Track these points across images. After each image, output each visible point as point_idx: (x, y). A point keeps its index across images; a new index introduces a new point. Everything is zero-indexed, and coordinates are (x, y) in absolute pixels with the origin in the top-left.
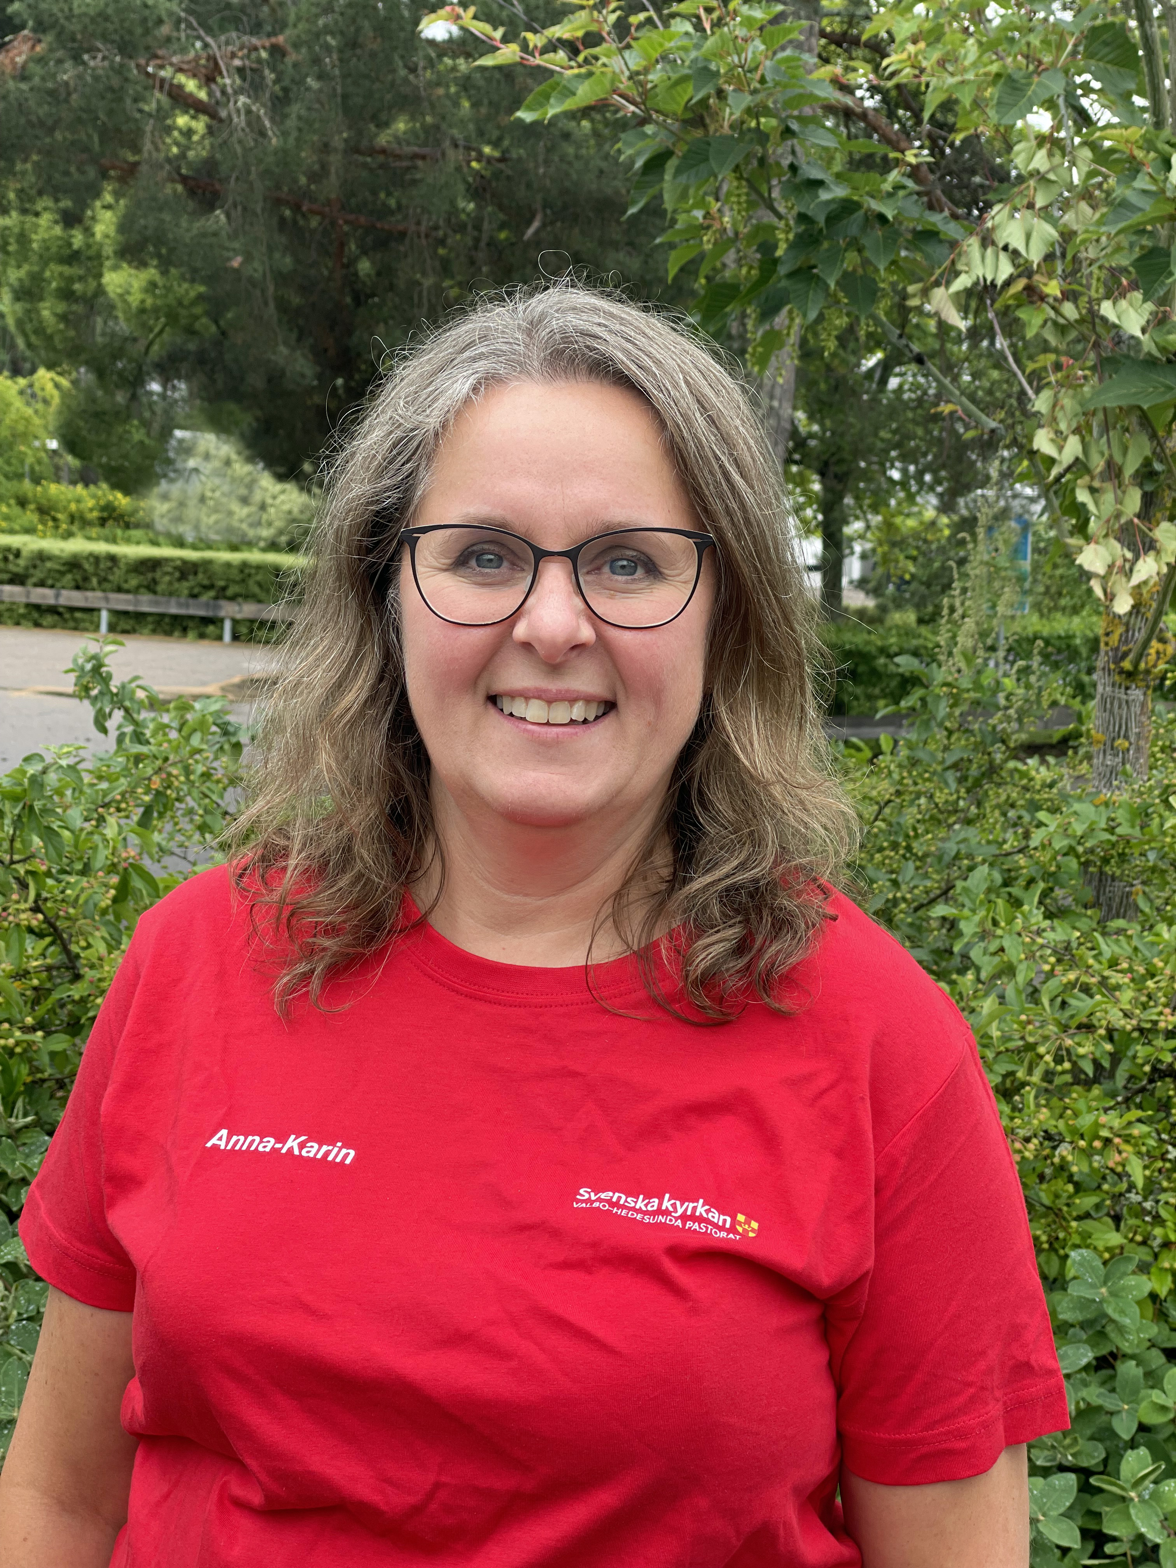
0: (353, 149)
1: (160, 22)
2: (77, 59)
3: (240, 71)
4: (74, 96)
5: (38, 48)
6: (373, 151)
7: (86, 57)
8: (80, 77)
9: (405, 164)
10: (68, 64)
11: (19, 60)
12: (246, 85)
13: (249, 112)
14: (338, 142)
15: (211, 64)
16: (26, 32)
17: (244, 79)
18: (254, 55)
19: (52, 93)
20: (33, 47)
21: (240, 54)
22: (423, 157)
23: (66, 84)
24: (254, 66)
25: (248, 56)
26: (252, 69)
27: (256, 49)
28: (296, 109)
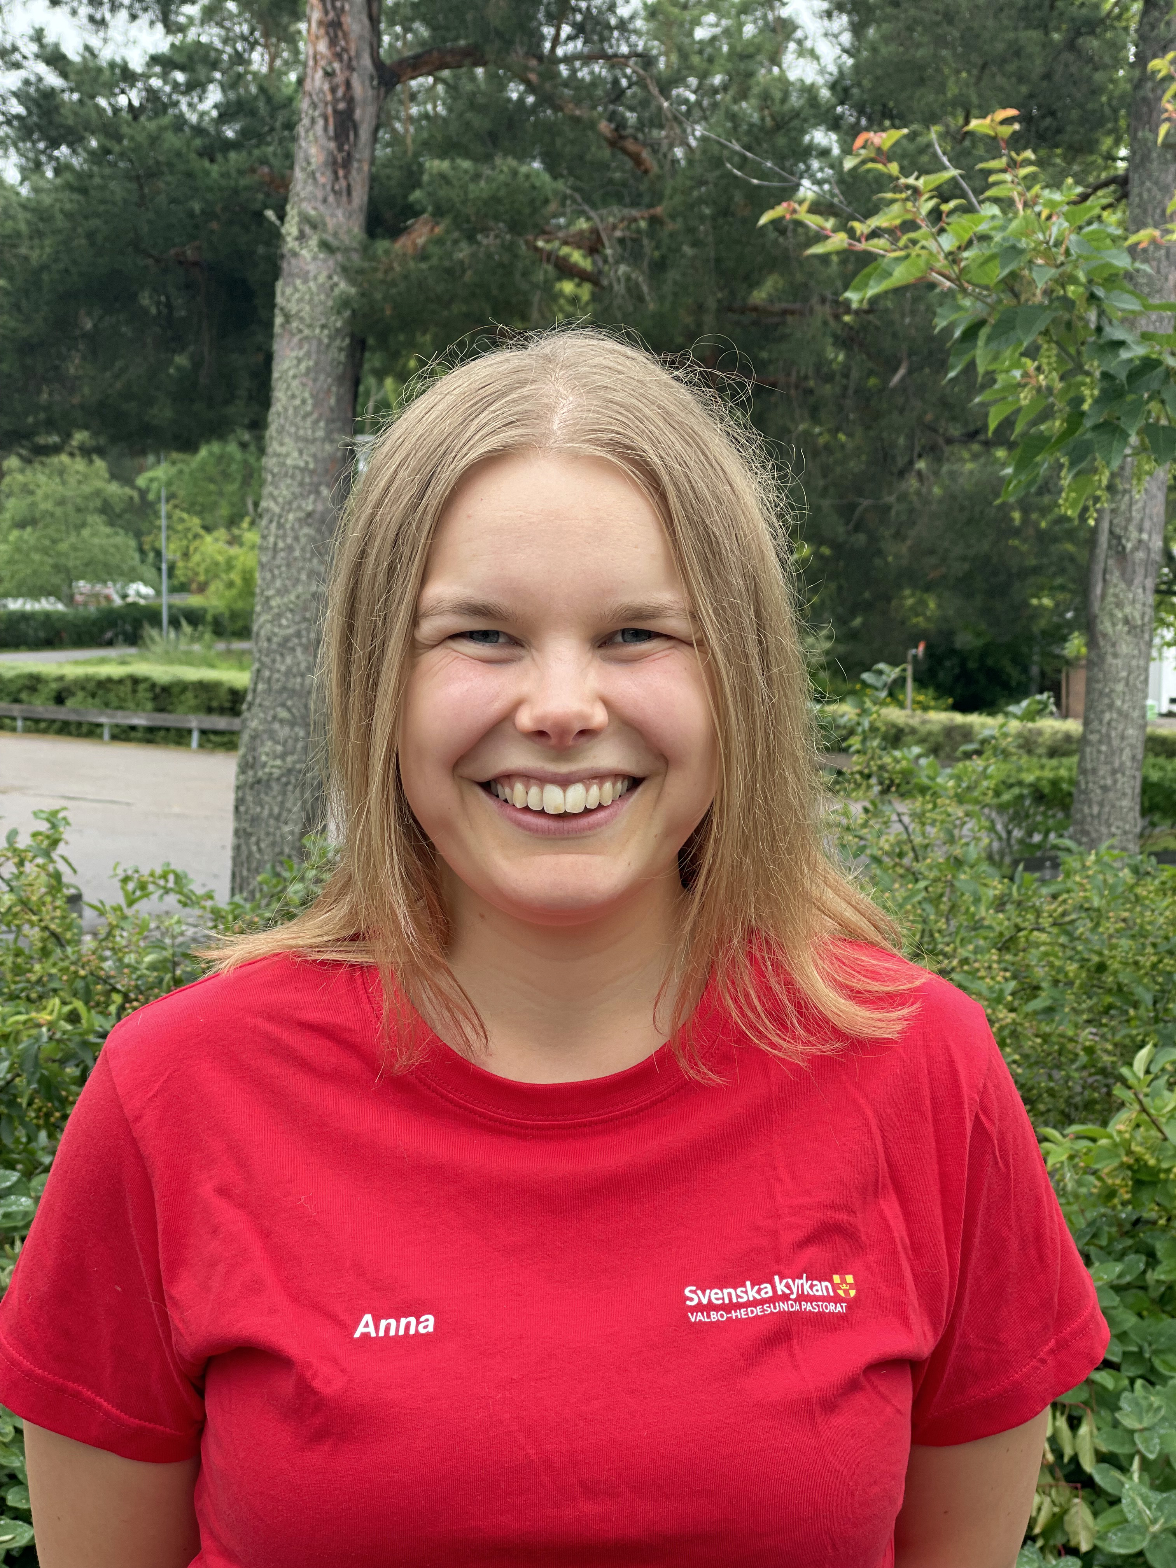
0: (726, 308)
1: (546, 201)
2: (471, 238)
3: (622, 241)
4: (469, 273)
5: (437, 230)
6: (744, 310)
7: (479, 237)
8: (473, 255)
9: (776, 320)
10: (464, 245)
11: (421, 241)
12: (626, 255)
13: (628, 279)
14: (711, 303)
15: (594, 237)
16: (425, 216)
17: (625, 249)
18: (633, 226)
19: (449, 272)
20: (432, 230)
21: (621, 226)
22: (793, 313)
23: (462, 262)
24: (634, 236)
25: (628, 227)
26: (632, 239)
27: (635, 220)
28: (672, 275)
